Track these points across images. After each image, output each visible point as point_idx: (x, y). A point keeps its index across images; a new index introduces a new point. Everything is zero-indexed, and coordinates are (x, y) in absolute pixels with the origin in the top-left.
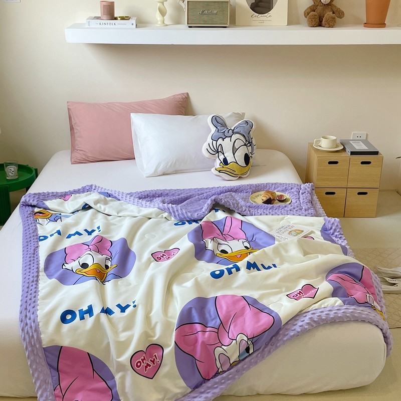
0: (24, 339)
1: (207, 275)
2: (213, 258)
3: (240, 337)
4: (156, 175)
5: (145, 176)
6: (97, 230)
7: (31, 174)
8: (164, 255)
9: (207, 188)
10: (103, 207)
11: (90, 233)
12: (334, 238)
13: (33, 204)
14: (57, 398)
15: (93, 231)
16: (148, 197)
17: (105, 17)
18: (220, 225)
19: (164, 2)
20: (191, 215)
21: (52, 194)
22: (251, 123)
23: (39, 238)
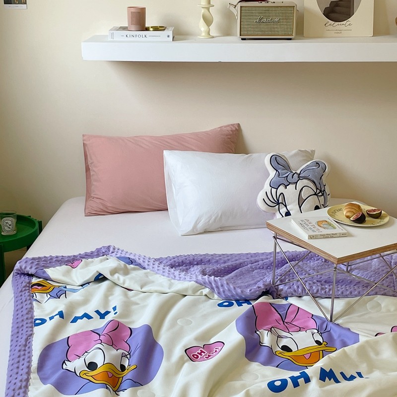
1: (263, 387)
2: (270, 359)
4: (195, 232)
5: (180, 234)
6: (113, 312)
7: (34, 228)
8: (202, 352)
9: (263, 254)
10: (122, 278)
11: (102, 316)
13: (30, 273)
15: (107, 313)
16: (182, 264)
17: (133, 27)
18: (282, 310)
19: (210, 8)
20: (242, 292)
21: (56, 259)
22: (323, 165)
23: (35, 321)
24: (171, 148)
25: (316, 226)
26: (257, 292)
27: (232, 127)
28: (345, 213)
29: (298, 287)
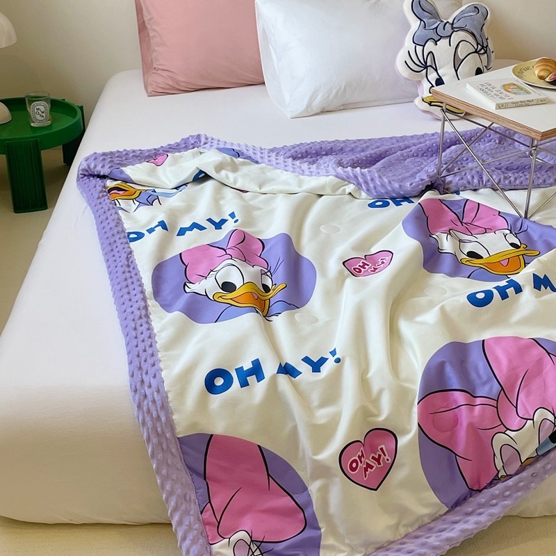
0: (144, 423)
1: (462, 301)
2: (456, 269)
3: (541, 415)
4: (310, 113)
5: (289, 115)
6: (231, 220)
7: (75, 117)
8: (364, 264)
9: (412, 137)
10: (231, 176)
11: (218, 225)
13: (102, 173)
14: (207, 527)
15: (223, 221)
16: (309, 154)
18: (457, 207)
20: (400, 186)
21: (133, 154)
22: (484, 10)
23: (128, 236)
26: (420, 187)
29: (473, 177)
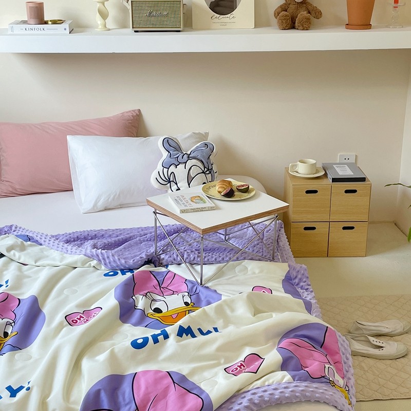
2: (143, 319)
4: (96, 210)
5: (82, 211)
6: (5, 286)
8: (81, 317)
10: (17, 254)
12: (299, 290)
16: (76, 240)
17: (32, 21)
18: (160, 276)
19: (105, 2)
20: (126, 262)
22: (211, 146)
24: (75, 133)
25: (190, 201)
26: (140, 262)
27: (133, 113)
28: (217, 188)
